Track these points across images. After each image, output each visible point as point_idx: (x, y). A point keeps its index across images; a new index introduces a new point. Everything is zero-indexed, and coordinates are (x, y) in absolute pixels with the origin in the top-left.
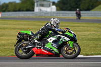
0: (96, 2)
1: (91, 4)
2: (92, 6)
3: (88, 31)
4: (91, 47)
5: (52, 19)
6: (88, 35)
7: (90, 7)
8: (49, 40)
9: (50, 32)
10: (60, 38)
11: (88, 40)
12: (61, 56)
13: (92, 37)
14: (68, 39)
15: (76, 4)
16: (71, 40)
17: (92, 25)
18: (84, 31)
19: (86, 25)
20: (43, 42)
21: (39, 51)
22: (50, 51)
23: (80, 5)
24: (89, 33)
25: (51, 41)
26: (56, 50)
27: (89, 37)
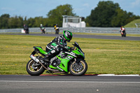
0: (127, 18)
1: (123, 20)
4: (123, 66)
7: (122, 24)
11: (120, 58)
15: (107, 20)
23: (110, 21)
27: (120, 55)
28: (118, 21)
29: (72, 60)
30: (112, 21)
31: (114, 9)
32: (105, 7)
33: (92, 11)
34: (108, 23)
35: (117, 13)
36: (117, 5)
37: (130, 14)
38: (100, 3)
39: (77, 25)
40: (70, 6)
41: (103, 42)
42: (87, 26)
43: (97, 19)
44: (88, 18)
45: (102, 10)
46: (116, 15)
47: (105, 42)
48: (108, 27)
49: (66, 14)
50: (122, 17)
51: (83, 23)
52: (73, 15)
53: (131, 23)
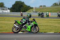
28: (24, 10)
29: (32, 26)
30: (21, 9)
31: (22, 4)
32: (18, 3)
33: (13, 5)
34: (19, 10)
35: (23, 6)
36: (23, 2)
37: (29, 6)
38: (16, 2)
39: (6, 11)
40: (3, 3)
41: (17, 18)
42: (10, 12)
43: (15, 9)
44: (11, 8)
45: (17, 5)
46: (23, 7)
47: (18, 18)
49: (1, 7)
51: (9, 10)
52: (4, 7)
53: (30, 10)
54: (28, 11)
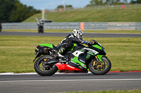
0: (27, 13)
1: (22, 14)
2: (23, 17)
3: (19, 45)
4: (23, 64)
5: (75, 30)
6: (19, 50)
7: (21, 19)
8: (74, 54)
9: (75, 45)
10: (87, 51)
11: (19, 55)
12: (89, 72)
13: (23, 52)
14: (97, 53)
15: (5, 15)
16: (100, 54)
17: (24, 39)
18: (15, 45)
19: (17, 39)
20: (67, 56)
21: (63, 66)
22: (77, 66)
23: (9, 16)
24: (20, 47)
25: (77, 56)
26: (83, 65)
27: (20, 52)
28: (17, 16)
31: (13, 3)
34: (7, 18)
37: (31, 8)
46: (15, 9)
48: (7, 22)
50: (21, 12)
53: (32, 17)
54: (29, 19)
